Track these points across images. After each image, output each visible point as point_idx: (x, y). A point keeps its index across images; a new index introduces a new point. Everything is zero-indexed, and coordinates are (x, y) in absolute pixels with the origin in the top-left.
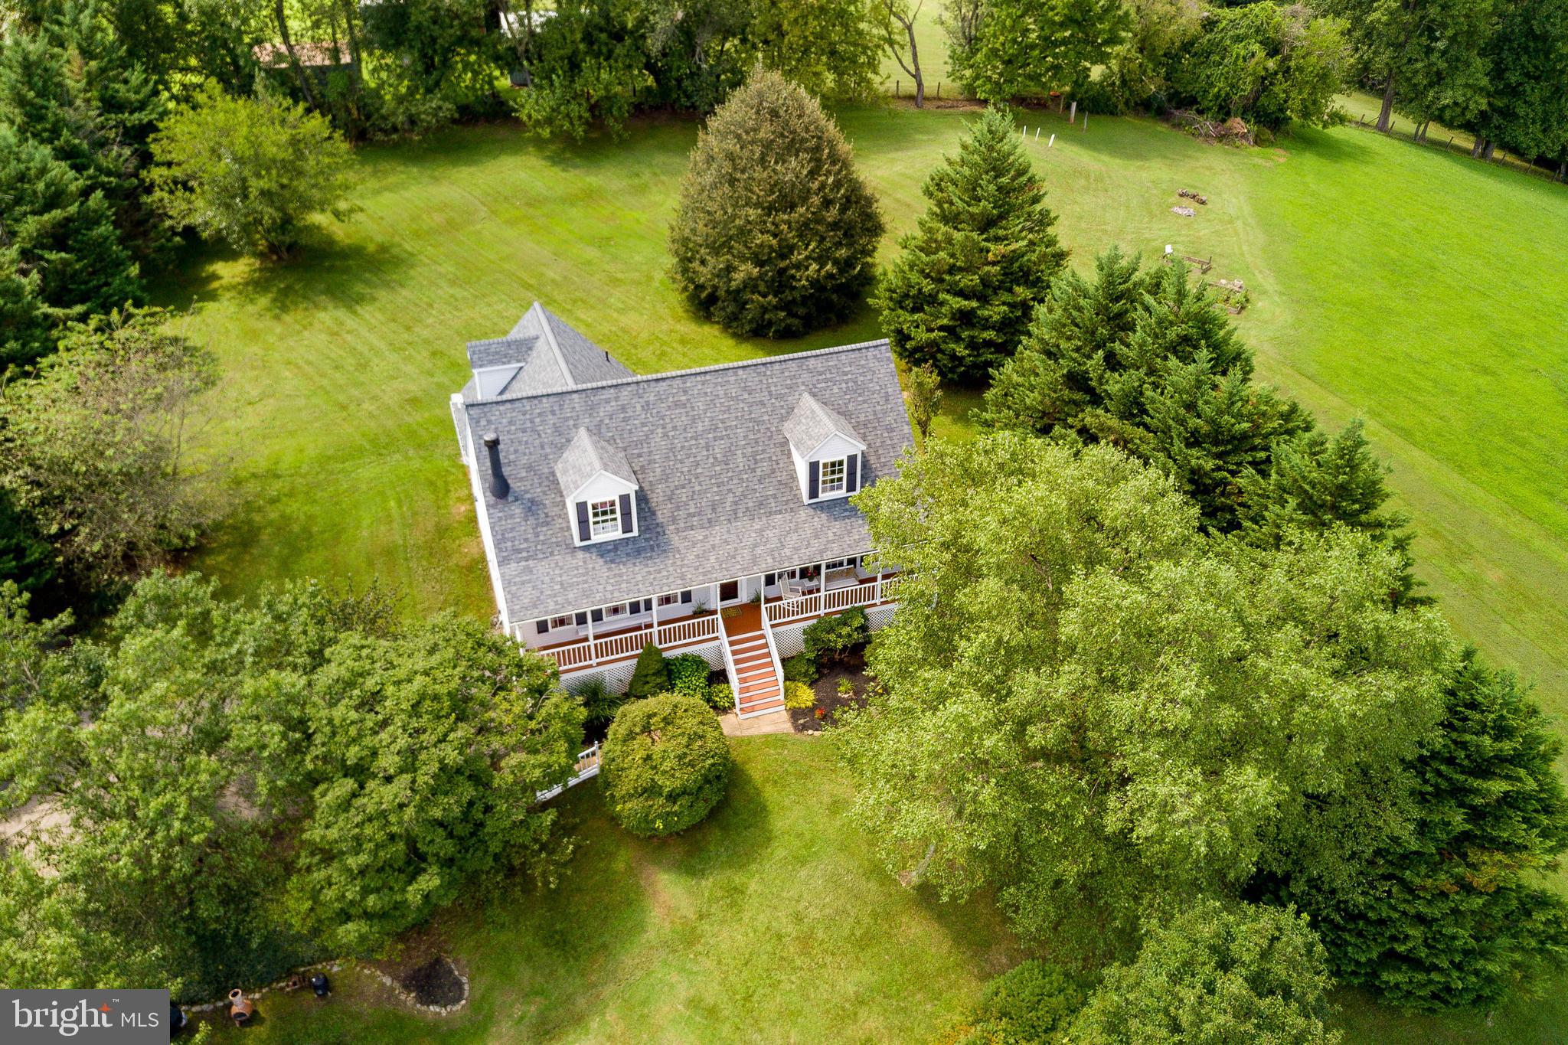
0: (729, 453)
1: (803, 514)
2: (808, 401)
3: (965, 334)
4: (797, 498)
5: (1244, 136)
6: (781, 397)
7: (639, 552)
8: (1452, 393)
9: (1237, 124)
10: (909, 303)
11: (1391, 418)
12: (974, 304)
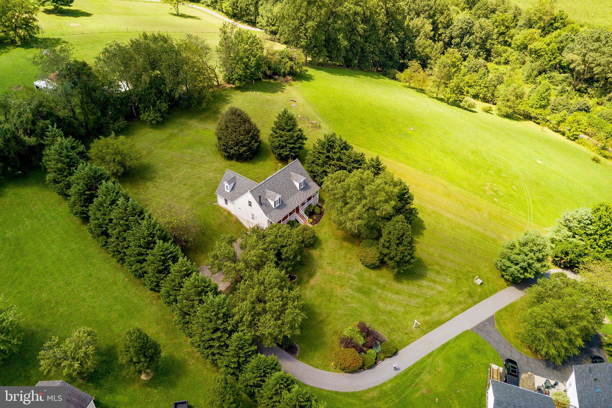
0: (286, 186)
1: (300, 192)
2: (292, 173)
3: (293, 151)
4: (298, 189)
5: (290, 80)
6: (288, 174)
7: (282, 206)
8: (360, 135)
9: (289, 78)
10: (280, 147)
11: (355, 143)
12: (293, 145)
